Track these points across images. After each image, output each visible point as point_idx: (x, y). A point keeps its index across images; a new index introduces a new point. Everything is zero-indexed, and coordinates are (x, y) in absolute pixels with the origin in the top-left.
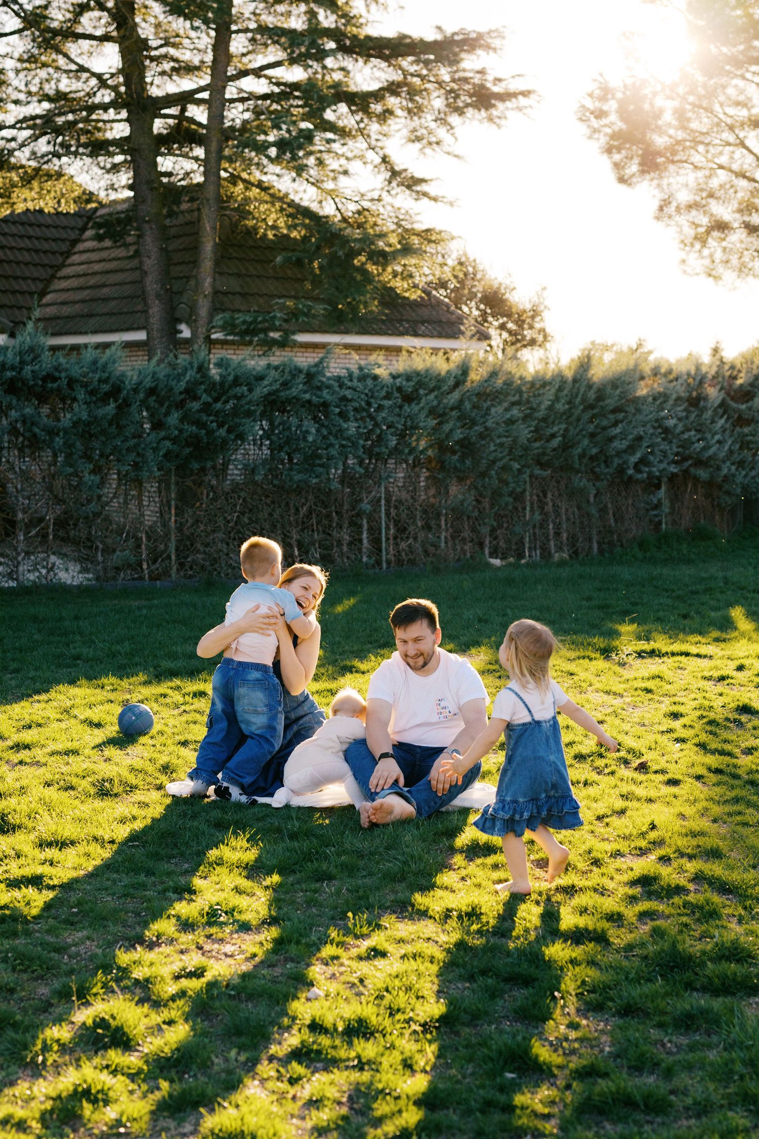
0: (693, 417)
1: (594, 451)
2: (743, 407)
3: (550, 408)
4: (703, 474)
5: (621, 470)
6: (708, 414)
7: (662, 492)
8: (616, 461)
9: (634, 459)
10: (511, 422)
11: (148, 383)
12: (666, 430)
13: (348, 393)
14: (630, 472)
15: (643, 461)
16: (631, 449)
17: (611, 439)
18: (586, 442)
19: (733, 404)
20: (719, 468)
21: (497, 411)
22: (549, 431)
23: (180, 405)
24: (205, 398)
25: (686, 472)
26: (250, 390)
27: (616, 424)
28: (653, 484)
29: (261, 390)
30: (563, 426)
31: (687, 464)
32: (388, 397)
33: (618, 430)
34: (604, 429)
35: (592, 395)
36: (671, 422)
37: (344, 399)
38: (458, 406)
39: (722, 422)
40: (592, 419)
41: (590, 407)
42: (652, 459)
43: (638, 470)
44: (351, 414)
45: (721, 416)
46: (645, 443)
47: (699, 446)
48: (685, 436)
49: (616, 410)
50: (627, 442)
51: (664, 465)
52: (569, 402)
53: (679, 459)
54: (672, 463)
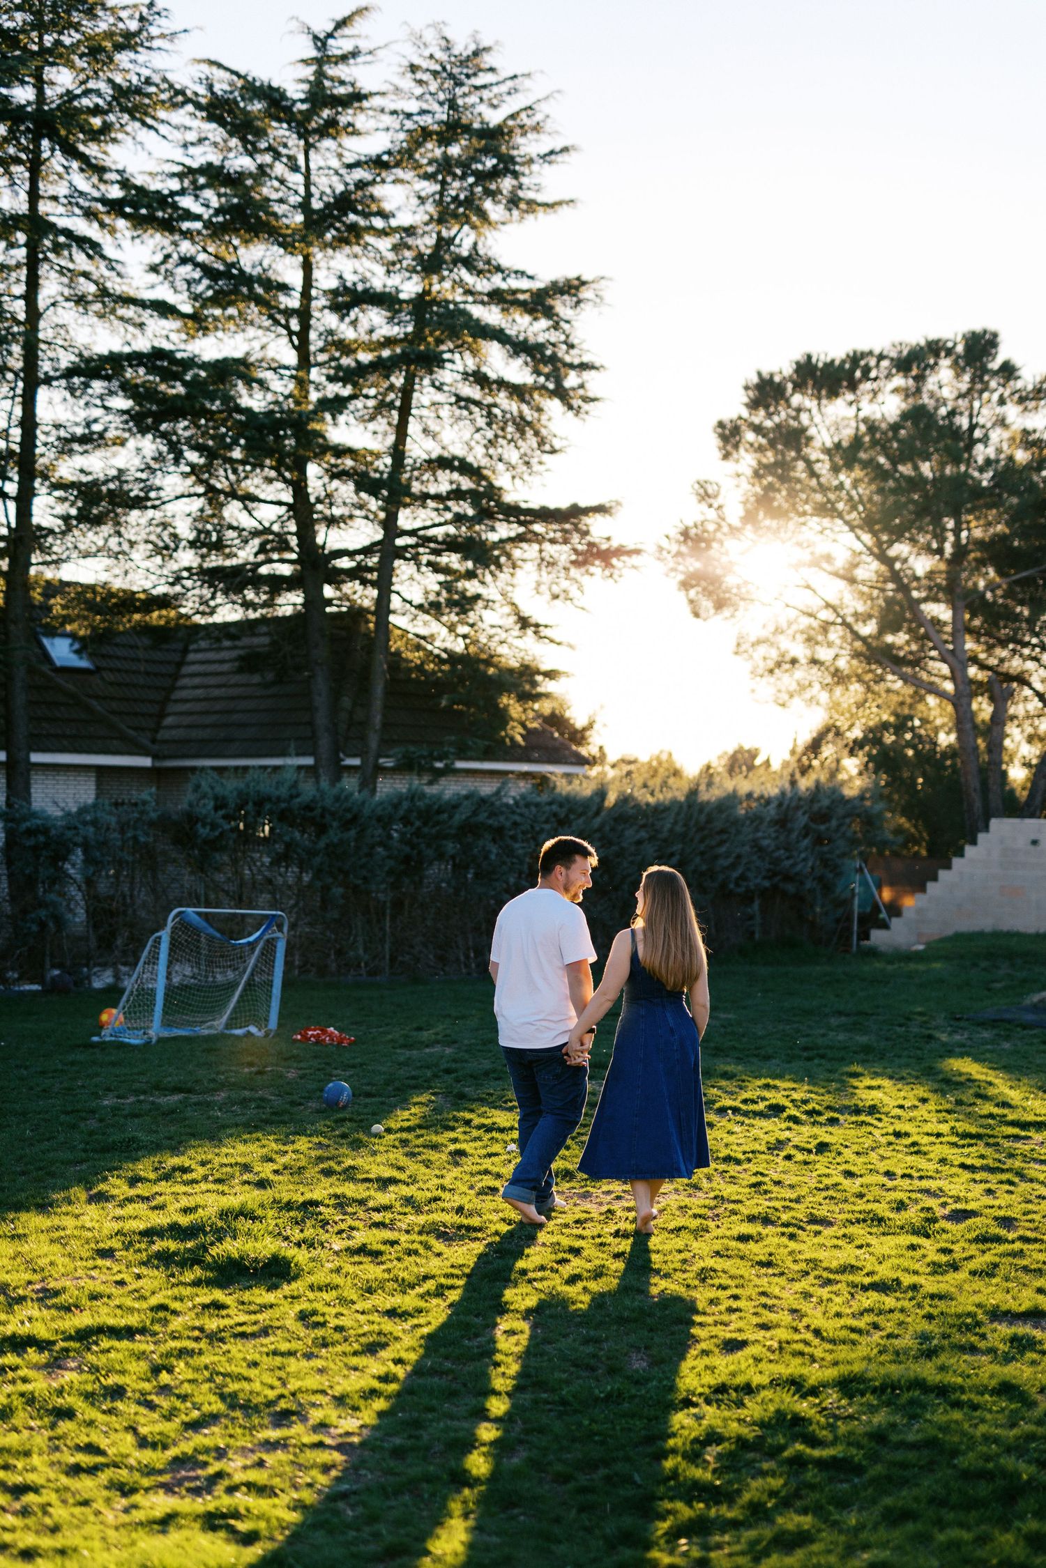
0: (782, 838)
1: (704, 867)
2: (822, 827)
3: (671, 831)
4: (791, 888)
5: (723, 886)
6: (794, 836)
7: (756, 905)
8: (721, 877)
9: (735, 874)
10: (639, 842)
12: (761, 849)
13: (517, 818)
14: (732, 886)
15: (743, 877)
16: (733, 866)
17: (716, 857)
18: (698, 860)
19: (813, 826)
20: (802, 883)
21: (629, 833)
22: (669, 850)
24: (418, 823)
25: (775, 887)
26: (451, 817)
27: (722, 843)
28: (748, 898)
29: (459, 817)
30: (680, 846)
31: (777, 879)
32: (547, 822)
33: (723, 849)
34: (712, 848)
35: (703, 818)
36: (765, 842)
37: (515, 824)
38: (599, 830)
39: (806, 842)
40: (702, 841)
41: (701, 829)
42: (749, 874)
43: (737, 885)
44: (520, 836)
45: (805, 836)
46: (744, 861)
47: (787, 863)
48: (776, 854)
49: (722, 831)
50: (731, 860)
51: (758, 881)
52: (685, 825)
53: (771, 875)
54: (765, 878)
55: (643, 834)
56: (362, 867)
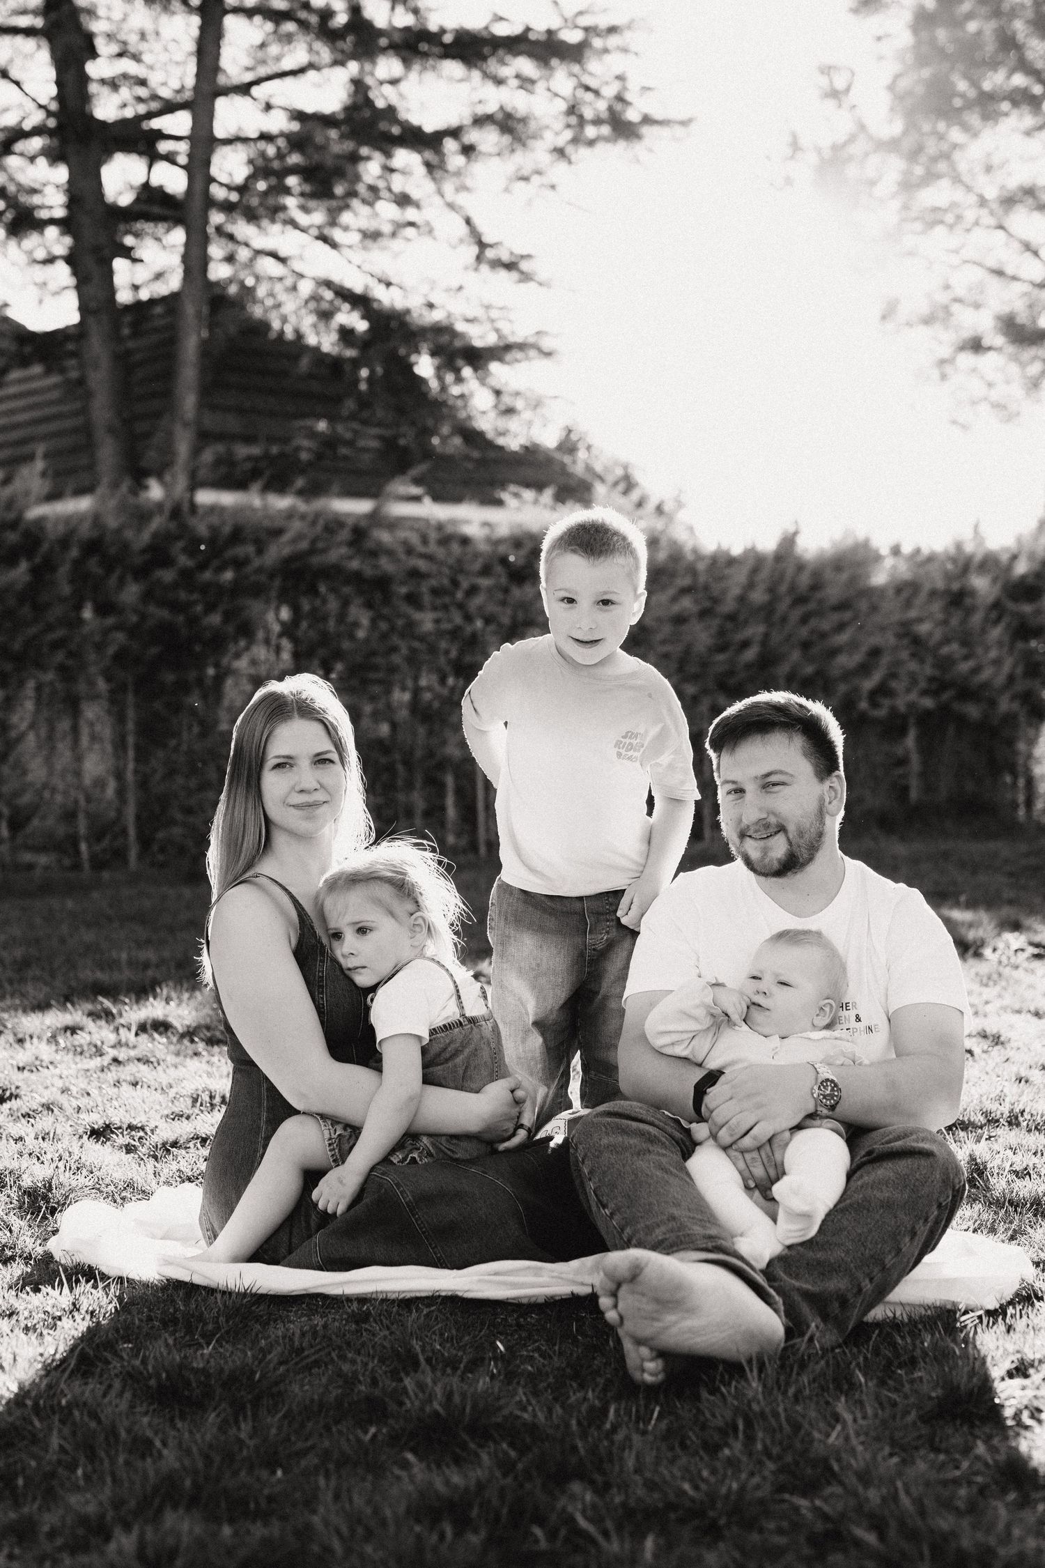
0: (954, 621)
1: (809, 670)
2: (1027, 609)
3: (742, 599)
4: (973, 711)
5: (848, 703)
6: (977, 619)
7: (910, 741)
8: (841, 688)
9: (868, 684)
10: (680, 619)
11: (85, 531)
12: (916, 641)
13: (422, 565)
14: (864, 705)
15: (883, 690)
16: (864, 669)
17: (834, 652)
18: (796, 655)
19: (1012, 605)
20: (994, 703)
22: (739, 637)
23: (141, 573)
24: (184, 562)
25: (944, 709)
26: (259, 551)
27: (841, 627)
28: (897, 727)
29: (276, 552)
30: (762, 628)
31: (946, 696)
32: (485, 572)
33: (843, 638)
34: (823, 636)
35: (804, 581)
36: (924, 628)
37: (414, 573)
39: (996, 633)
40: (804, 620)
41: (800, 600)
42: (894, 684)
43: (874, 704)
44: (427, 599)
45: (998, 621)
46: (885, 660)
47: (964, 667)
48: (945, 650)
49: (843, 606)
50: (857, 658)
51: (913, 696)
52: (772, 590)
53: (937, 686)
54: (925, 693)
55: (687, 603)
56: (56, 645)
